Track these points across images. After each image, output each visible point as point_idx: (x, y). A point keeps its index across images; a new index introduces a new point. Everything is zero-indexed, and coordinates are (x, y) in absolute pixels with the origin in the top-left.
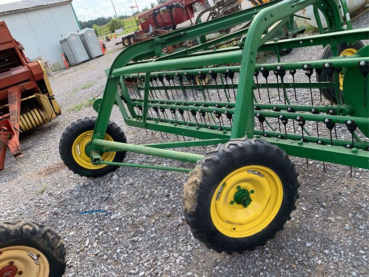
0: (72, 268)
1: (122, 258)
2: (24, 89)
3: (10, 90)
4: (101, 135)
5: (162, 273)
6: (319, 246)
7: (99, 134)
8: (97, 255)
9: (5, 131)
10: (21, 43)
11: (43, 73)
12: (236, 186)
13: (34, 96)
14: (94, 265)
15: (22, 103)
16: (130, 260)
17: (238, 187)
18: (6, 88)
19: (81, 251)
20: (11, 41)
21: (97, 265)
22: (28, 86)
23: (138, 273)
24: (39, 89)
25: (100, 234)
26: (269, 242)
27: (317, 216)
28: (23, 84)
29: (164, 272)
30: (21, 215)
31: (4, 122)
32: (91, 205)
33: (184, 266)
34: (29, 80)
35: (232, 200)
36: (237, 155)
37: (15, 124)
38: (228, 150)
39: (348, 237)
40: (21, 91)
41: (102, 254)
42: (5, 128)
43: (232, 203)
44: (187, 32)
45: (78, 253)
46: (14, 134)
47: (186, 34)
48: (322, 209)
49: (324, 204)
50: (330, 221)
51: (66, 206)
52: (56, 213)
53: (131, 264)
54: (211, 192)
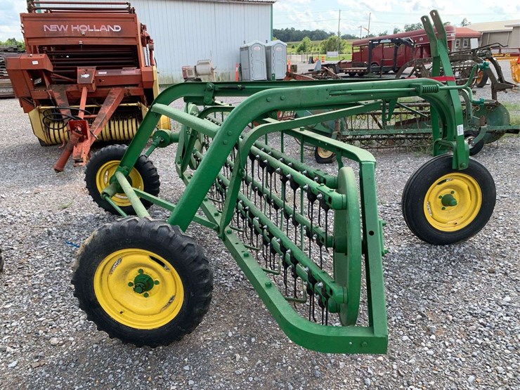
0: (6, 287)
1: (45, 298)
2: (128, 93)
3: (113, 90)
4: (127, 170)
5: (55, 327)
6: (193, 374)
7: (125, 167)
8: (33, 285)
9: (78, 132)
10: (154, 42)
11: (153, 82)
12: (139, 268)
13: (135, 104)
14: (22, 294)
15: (119, 108)
16: (48, 303)
17: (141, 271)
18: (111, 86)
19: (28, 276)
20: (135, 38)
21: (24, 294)
22: (134, 91)
23: (41, 316)
24: (145, 99)
25: (56, 268)
26: (161, 348)
27: (231, 347)
28: (129, 88)
29: (58, 327)
30: (28, 221)
31: (82, 122)
32: (82, 239)
33: (77, 330)
34: (136, 85)
35: (132, 282)
36: (131, 233)
37: (95, 128)
38: (126, 225)
39: (227, 380)
40: (125, 95)
41: (36, 286)
42: (79, 129)
43: (130, 284)
44: (246, 87)
45: (24, 276)
46: (87, 138)
47: (244, 88)
48: (245, 343)
49: (253, 340)
50: (235, 358)
51: (64, 230)
52: (50, 233)
53: (46, 307)
54: (96, 260)
